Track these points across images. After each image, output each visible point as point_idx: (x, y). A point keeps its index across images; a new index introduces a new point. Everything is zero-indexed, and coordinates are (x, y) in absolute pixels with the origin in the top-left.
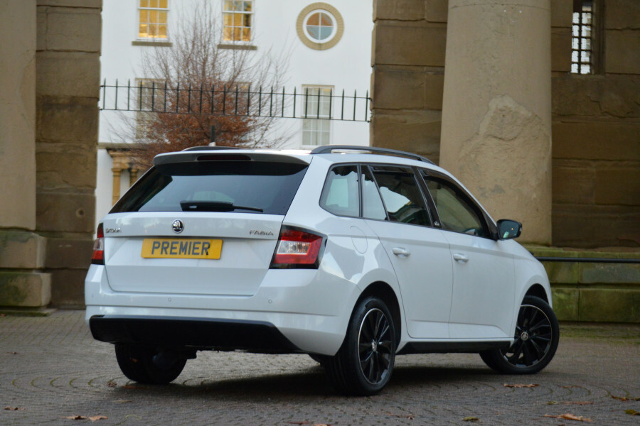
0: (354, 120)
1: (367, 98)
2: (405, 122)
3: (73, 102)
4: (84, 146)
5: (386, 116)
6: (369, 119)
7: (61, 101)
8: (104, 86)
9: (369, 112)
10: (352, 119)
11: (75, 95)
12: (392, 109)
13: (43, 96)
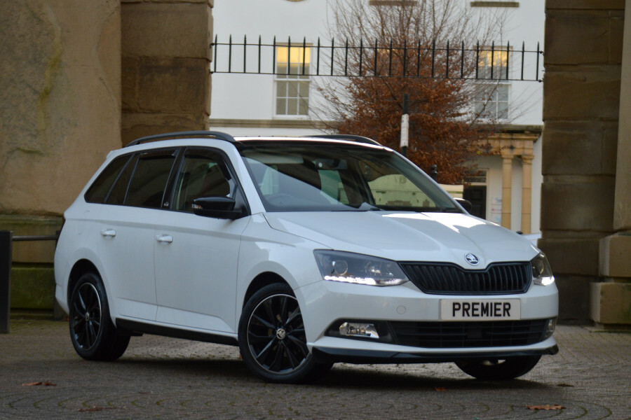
0: (522, 79)
1: (538, 52)
2: (585, 80)
3: (177, 64)
4: (190, 117)
5: (560, 73)
6: (541, 77)
7: (162, 63)
8: (216, 44)
9: (542, 68)
10: (520, 78)
11: (178, 55)
12: (569, 65)
13: (140, 57)
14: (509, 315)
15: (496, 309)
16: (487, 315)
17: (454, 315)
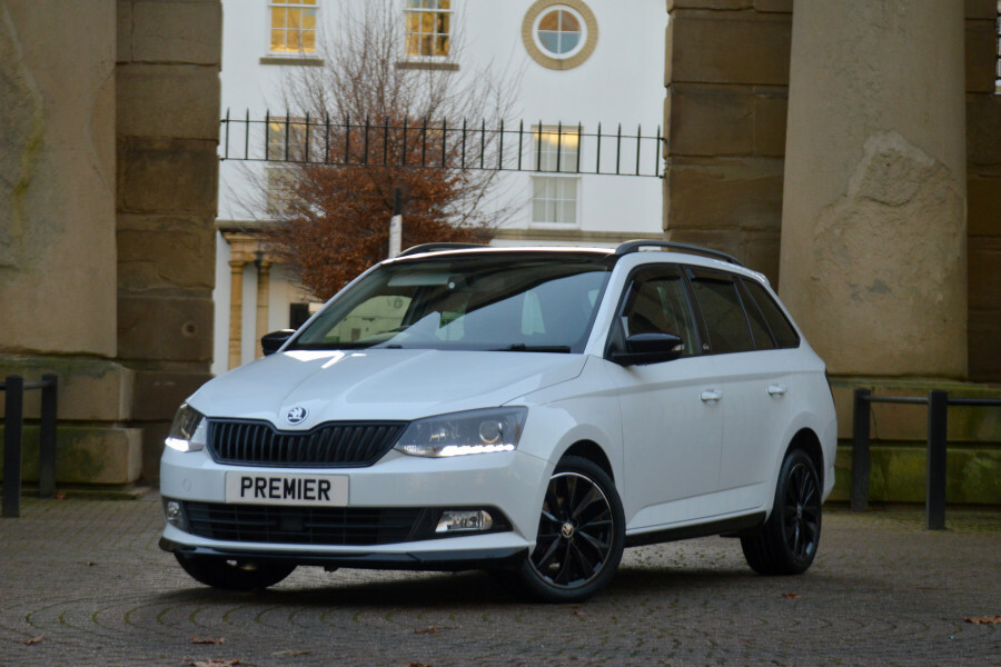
0: (638, 174)
1: (659, 139)
2: (722, 177)
3: (177, 147)
4: (195, 219)
5: (691, 167)
6: (661, 173)
7: (157, 146)
8: (227, 121)
9: (662, 161)
10: (635, 173)
11: (179, 136)
12: (702, 156)
13: (127, 137)
14: (327, 498)
15: (306, 490)
16: (293, 497)
17: (242, 495)
